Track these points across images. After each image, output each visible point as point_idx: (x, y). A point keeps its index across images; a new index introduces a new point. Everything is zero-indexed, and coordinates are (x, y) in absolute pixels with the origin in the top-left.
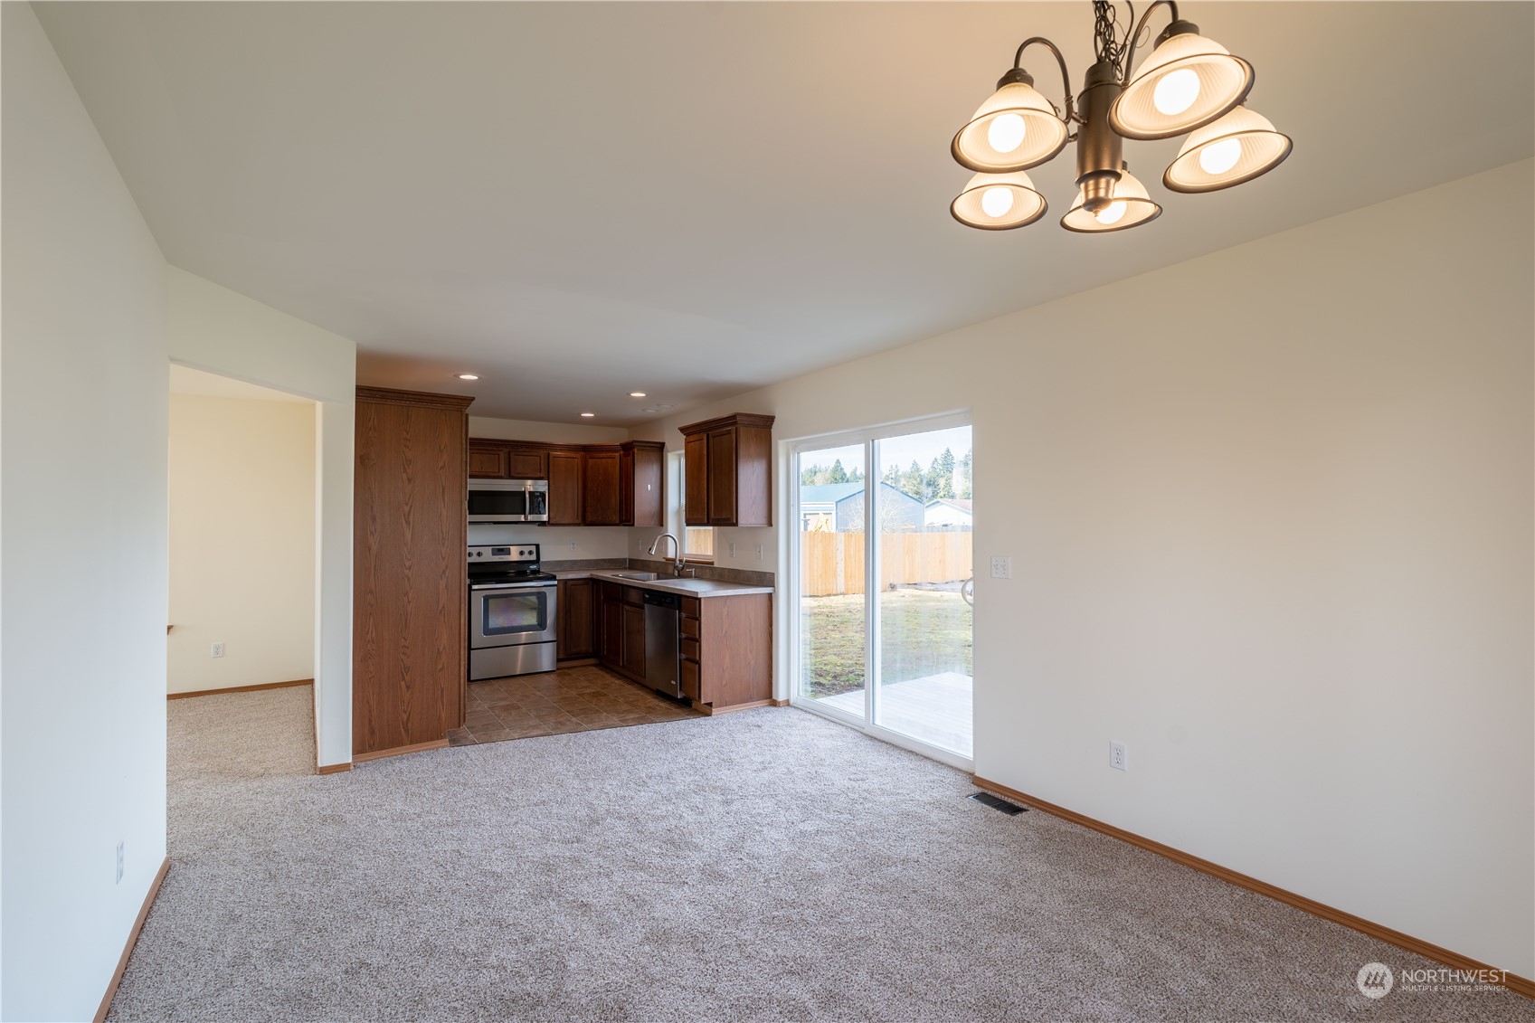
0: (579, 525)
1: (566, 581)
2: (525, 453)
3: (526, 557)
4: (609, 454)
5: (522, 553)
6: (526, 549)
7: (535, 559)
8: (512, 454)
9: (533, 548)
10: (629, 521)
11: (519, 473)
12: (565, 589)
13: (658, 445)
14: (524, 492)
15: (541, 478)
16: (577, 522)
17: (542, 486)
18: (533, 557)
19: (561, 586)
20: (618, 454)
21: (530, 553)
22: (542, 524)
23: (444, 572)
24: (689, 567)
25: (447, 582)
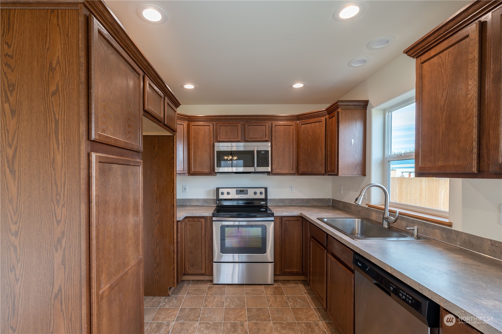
0: (294, 174)
1: (282, 218)
2: (254, 124)
3: (258, 196)
4: (316, 119)
5: (255, 193)
6: (258, 191)
7: (264, 197)
8: (246, 125)
9: (263, 190)
10: (334, 171)
11: (250, 138)
12: (281, 223)
13: (362, 104)
14: (254, 151)
15: (267, 141)
16: (292, 172)
17: (266, 146)
18: (263, 197)
19: (278, 221)
20: (324, 118)
21: (261, 193)
22: (268, 173)
23: (59, 241)
24: (402, 219)
25: (64, 255)
